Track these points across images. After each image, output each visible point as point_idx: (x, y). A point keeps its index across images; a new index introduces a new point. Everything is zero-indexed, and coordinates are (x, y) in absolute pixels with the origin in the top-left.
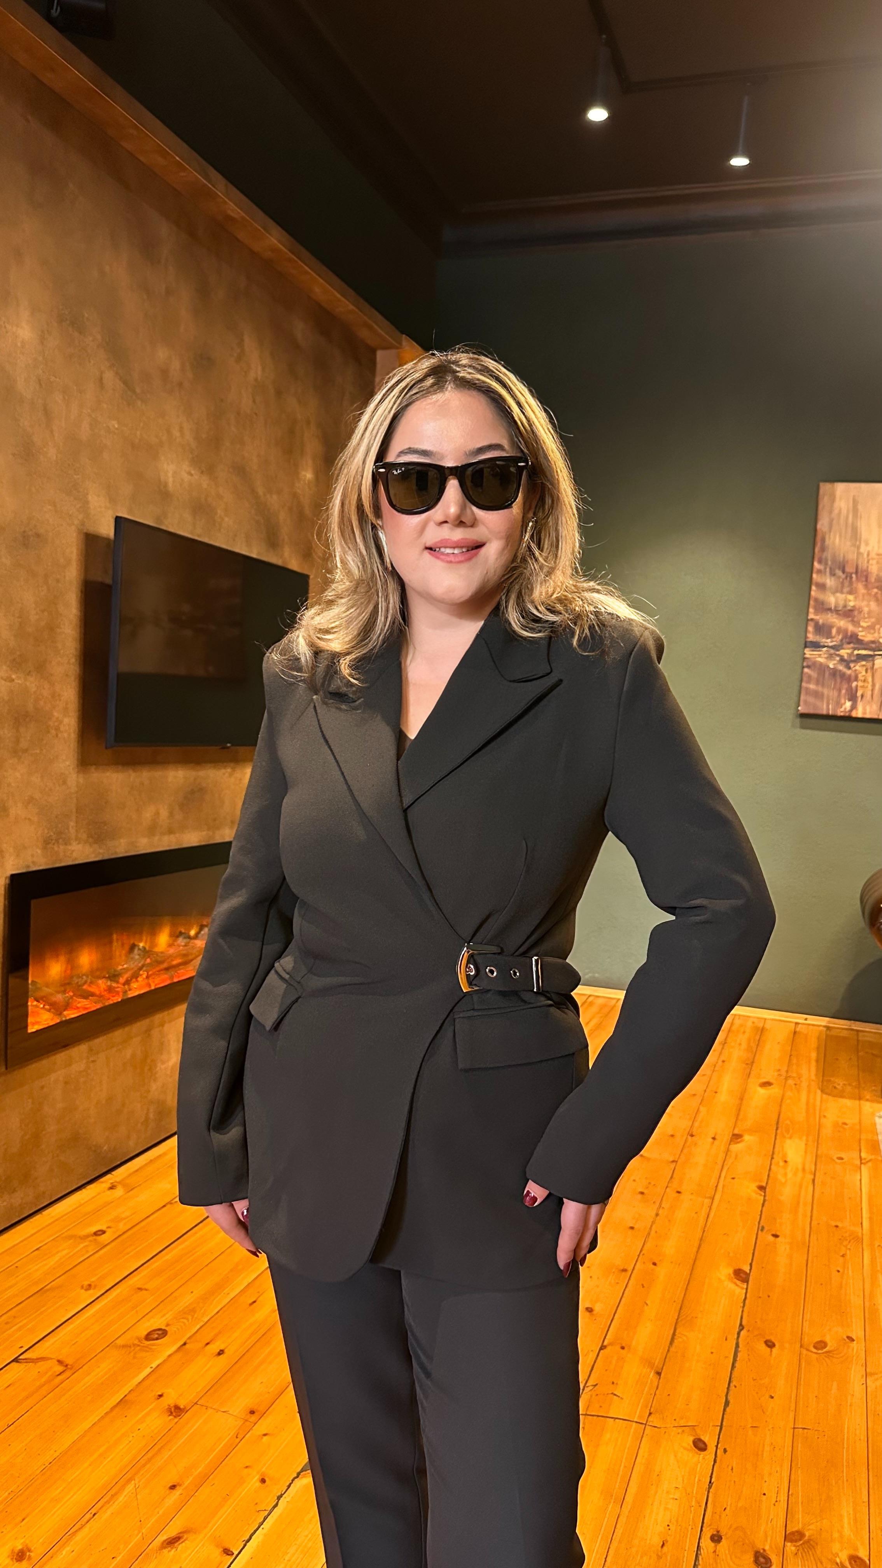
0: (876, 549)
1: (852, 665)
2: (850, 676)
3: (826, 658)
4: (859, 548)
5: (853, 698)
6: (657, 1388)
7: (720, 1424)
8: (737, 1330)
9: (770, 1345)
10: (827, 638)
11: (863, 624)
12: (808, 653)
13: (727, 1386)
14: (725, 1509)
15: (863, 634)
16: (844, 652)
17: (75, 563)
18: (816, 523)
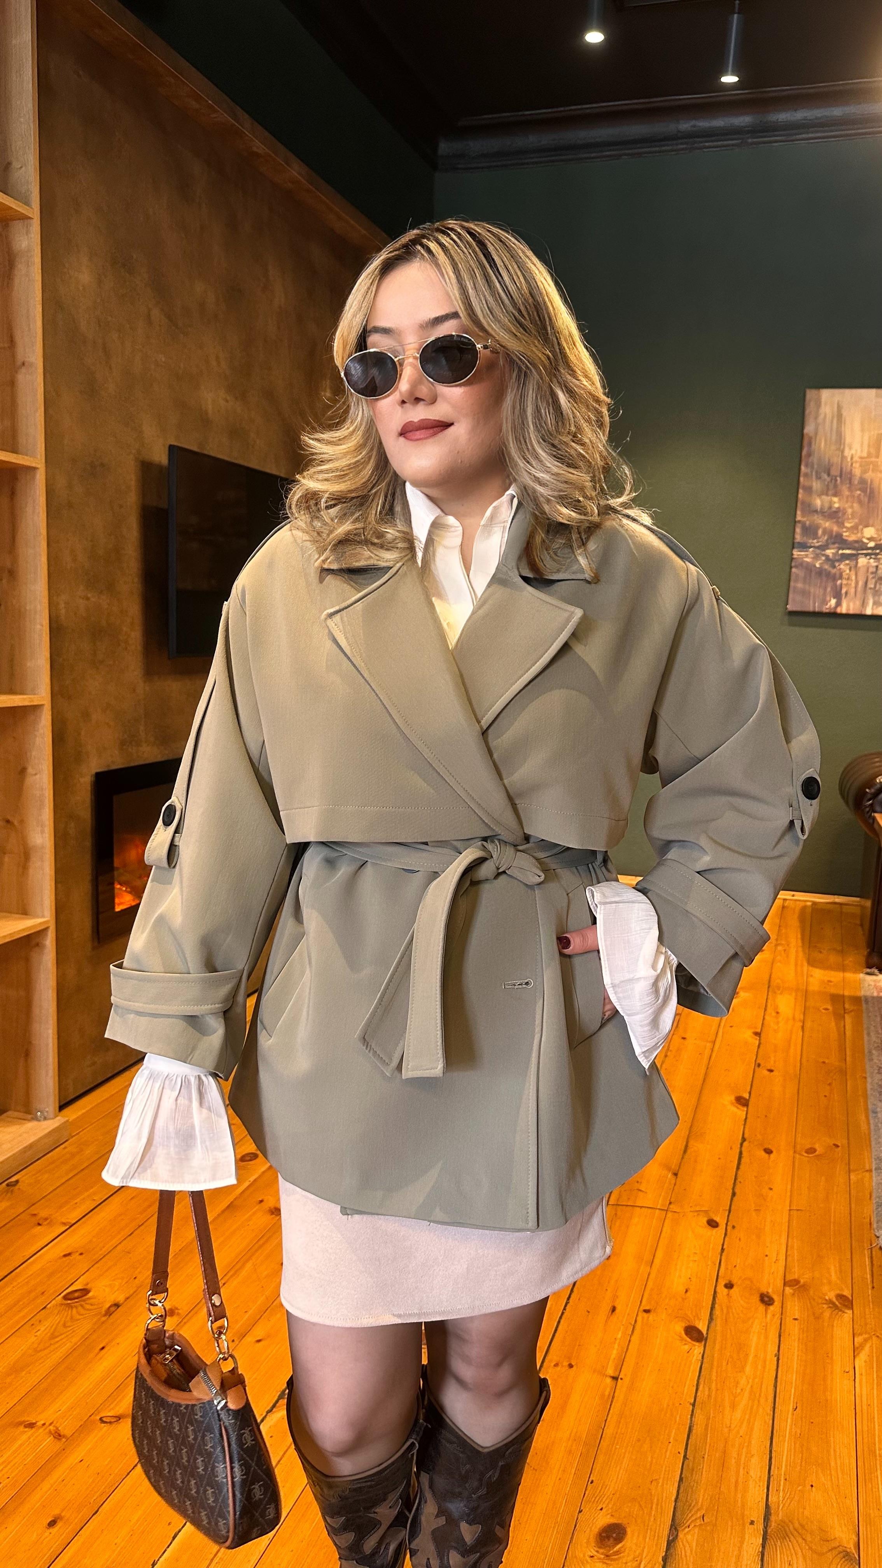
0: (859, 451)
1: (837, 564)
2: (835, 574)
3: (813, 558)
4: (843, 452)
5: (838, 595)
6: (675, 1185)
7: (728, 1208)
8: (740, 1141)
9: (769, 1152)
10: (814, 539)
11: (848, 525)
12: (796, 553)
13: (733, 1182)
14: (735, 1266)
15: (847, 534)
16: (829, 552)
17: (133, 488)
18: (803, 428)
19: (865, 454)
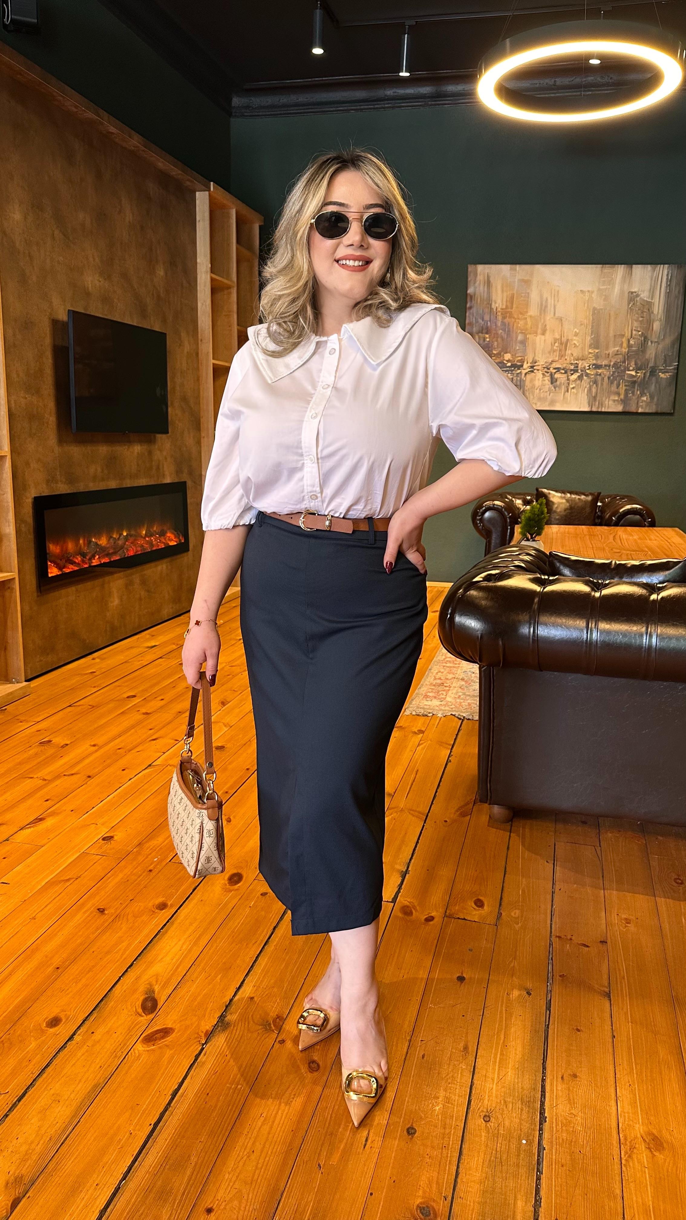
0: (501, 305)
4: (491, 305)
11: (494, 352)
17: (48, 335)
18: (467, 291)
19: (504, 307)
